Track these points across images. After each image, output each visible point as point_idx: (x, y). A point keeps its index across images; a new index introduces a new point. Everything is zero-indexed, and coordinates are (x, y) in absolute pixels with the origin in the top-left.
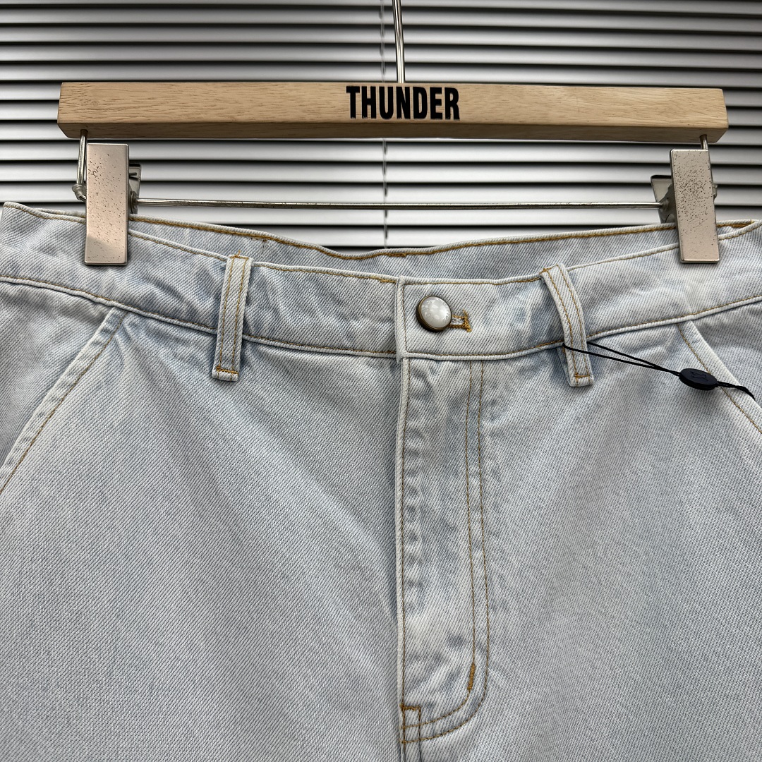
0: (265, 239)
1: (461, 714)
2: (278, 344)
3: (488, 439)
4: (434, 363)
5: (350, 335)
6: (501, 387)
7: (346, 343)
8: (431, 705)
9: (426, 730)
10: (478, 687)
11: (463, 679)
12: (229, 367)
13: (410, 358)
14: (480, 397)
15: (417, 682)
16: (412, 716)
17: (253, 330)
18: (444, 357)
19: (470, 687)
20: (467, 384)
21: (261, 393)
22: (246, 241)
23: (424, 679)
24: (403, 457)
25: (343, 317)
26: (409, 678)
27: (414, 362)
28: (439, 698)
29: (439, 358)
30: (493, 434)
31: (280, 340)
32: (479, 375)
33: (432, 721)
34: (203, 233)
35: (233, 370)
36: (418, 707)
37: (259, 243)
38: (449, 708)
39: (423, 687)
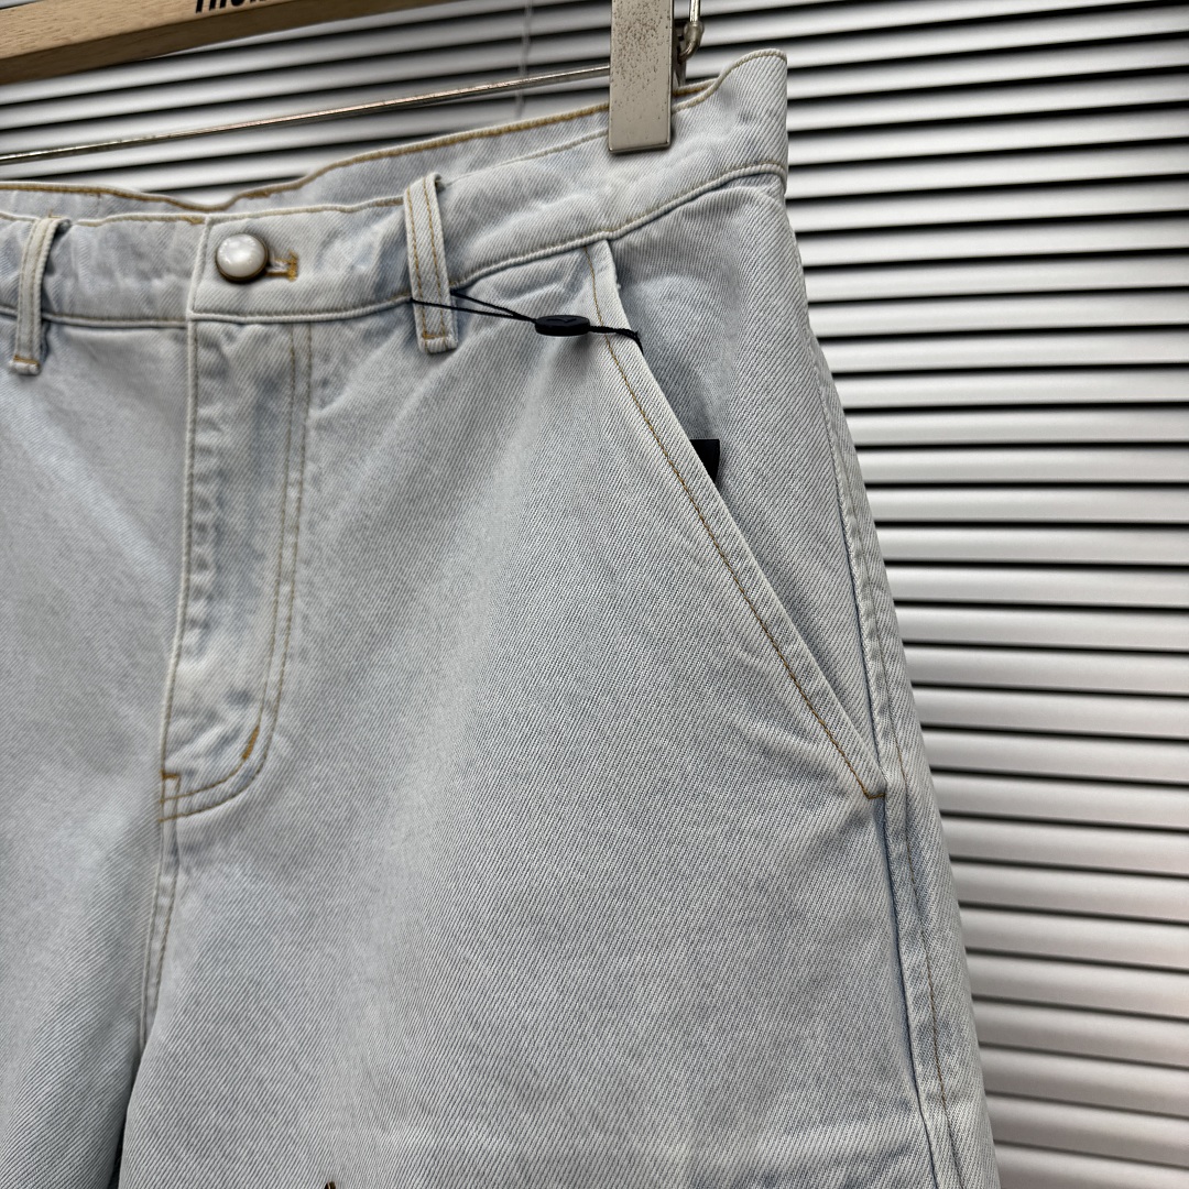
0: (98, 192)
1: (226, 787)
2: (81, 321)
3: (313, 433)
4: (233, 328)
5: (150, 300)
6: (335, 360)
7: (147, 311)
8: (191, 773)
9: (182, 804)
10: (255, 756)
11: (239, 746)
12: (26, 355)
13: (196, 321)
14: (310, 375)
15: (182, 742)
16: (171, 784)
17: (55, 307)
18: (249, 318)
19: (245, 755)
20: (286, 356)
21: (62, 386)
22: (77, 198)
23: (189, 741)
24: (192, 457)
25: (144, 276)
26: (171, 737)
27: (203, 326)
28: (202, 765)
29: (242, 319)
30: (320, 427)
31: (82, 316)
32: (304, 343)
33: (191, 793)
34: (32, 193)
35: (32, 360)
36: (175, 775)
37: (92, 199)
38: (213, 778)
39: (187, 750)
